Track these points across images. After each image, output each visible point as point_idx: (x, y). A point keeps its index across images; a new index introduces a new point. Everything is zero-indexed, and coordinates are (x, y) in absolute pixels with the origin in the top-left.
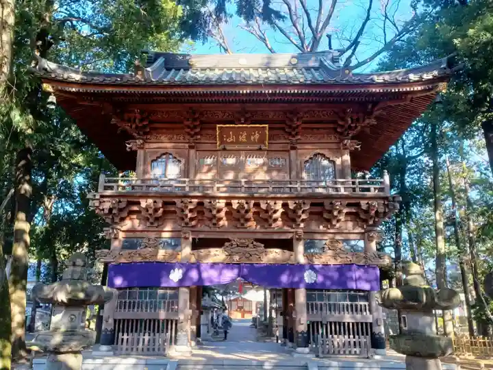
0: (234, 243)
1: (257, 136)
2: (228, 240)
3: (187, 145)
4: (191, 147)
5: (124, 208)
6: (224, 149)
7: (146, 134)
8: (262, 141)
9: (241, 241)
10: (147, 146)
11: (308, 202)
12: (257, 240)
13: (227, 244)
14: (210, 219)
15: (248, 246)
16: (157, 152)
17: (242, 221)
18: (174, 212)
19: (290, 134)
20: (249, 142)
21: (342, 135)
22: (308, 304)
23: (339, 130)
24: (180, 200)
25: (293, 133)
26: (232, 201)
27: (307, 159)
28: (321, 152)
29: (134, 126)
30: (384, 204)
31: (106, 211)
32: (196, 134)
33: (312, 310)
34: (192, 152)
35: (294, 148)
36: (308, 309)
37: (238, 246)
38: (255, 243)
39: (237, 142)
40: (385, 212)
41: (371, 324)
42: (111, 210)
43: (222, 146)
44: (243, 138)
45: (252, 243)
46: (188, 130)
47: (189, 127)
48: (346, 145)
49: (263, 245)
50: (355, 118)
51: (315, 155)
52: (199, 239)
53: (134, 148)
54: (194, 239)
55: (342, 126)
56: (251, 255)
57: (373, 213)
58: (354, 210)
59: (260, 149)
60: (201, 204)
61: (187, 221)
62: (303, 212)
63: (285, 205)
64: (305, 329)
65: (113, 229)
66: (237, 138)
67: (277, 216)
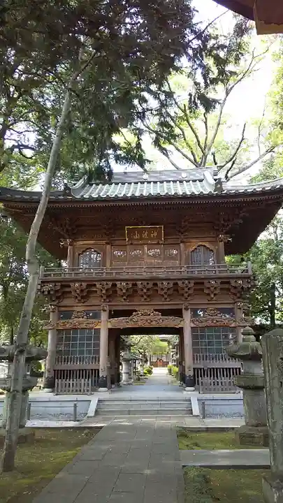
0: (139, 313)
1: (156, 234)
2: (135, 311)
3: (104, 242)
4: (107, 243)
5: (59, 290)
6: (132, 244)
8: (159, 237)
9: (145, 311)
10: (75, 243)
11: (192, 282)
12: (156, 310)
13: (134, 313)
14: (122, 296)
15: (149, 315)
16: (82, 248)
17: (145, 297)
18: (96, 292)
19: (179, 231)
20: (150, 238)
21: (218, 231)
22: (194, 355)
23: (216, 228)
24: (99, 283)
25: (182, 230)
26: (137, 283)
27: (193, 249)
28: (203, 244)
30: (247, 282)
31: (46, 293)
32: (111, 233)
33: (197, 360)
34: (108, 247)
35: (183, 242)
36: (194, 359)
37: (142, 315)
38: (155, 312)
39: (141, 239)
42: (49, 292)
43: (130, 242)
44: (145, 236)
45: (153, 312)
46: (105, 231)
47: (105, 228)
48: (221, 238)
49: (160, 314)
50: (226, 219)
51: (199, 246)
52: (114, 311)
53: (66, 245)
54: (110, 311)
55: (218, 225)
56: (152, 321)
57: (239, 289)
58: (227, 286)
59: (158, 244)
60: (115, 285)
61: (105, 298)
62: (189, 289)
63: (176, 284)
64: (192, 374)
65: (51, 305)
66: (141, 236)
67: (171, 292)
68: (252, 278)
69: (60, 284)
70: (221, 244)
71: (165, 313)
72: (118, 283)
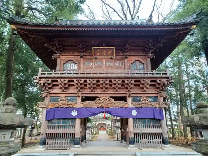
0: (101, 98)
1: (110, 53)
2: (98, 97)
3: (79, 57)
4: (81, 57)
5: (50, 83)
6: (96, 58)
7: (61, 51)
8: (112, 55)
9: (104, 97)
10: (61, 57)
11: (134, 80)
12: (110, 97)
13: (97, 99)
14: (90, 88)
15: (107, 100)
16: (66, 60)
17: (104, 89)
18: (73, 85)
19: (124, 52)
20: (106, 55)
21: (146, 52)
22: (134, 125)
23: (146, 50)
24: (76, 79)
25: (126, 51)
26: (100, 80)
27: (132, 62)
28: (138, 59)
29: (55, 48)
30: (167, 80)
31: (42, 85)
32: (84, 52)
33: (136, 128)
34: (82, 59)
35: (126, 58)
36: (134, 128)
37: (102, 100)
38: (110, 98)
39: (102, 55)
40: (167, 84)
41: (162, 133)
42: (44, 84)
43: (95, 57)
44: (104, 53)
45: (109, 98)
46: (80, 50)
47: (80, 48)
48: (149, 56)
49: (113, 99)
50: (153, 44)
51: (136, 61)
52: (85, 97)
53: (56, 58)
54: (82, 97)
55: (147, 48)
56: (108, 104)
57: (162, 84)
58: (153, 83)
59: (112, 58)
60: (85, 81)
61: (79, 89)
62: (131, 84)
63: (123, 81)
64: (133, 136)
65: (45, 92)
66: (102, 53)
67: (120, 86)
68: (170, 78)
69: (51, 79)
70: (149, 60)
71: (116, 99)
72: (88, 80)
